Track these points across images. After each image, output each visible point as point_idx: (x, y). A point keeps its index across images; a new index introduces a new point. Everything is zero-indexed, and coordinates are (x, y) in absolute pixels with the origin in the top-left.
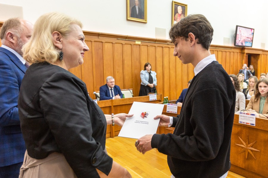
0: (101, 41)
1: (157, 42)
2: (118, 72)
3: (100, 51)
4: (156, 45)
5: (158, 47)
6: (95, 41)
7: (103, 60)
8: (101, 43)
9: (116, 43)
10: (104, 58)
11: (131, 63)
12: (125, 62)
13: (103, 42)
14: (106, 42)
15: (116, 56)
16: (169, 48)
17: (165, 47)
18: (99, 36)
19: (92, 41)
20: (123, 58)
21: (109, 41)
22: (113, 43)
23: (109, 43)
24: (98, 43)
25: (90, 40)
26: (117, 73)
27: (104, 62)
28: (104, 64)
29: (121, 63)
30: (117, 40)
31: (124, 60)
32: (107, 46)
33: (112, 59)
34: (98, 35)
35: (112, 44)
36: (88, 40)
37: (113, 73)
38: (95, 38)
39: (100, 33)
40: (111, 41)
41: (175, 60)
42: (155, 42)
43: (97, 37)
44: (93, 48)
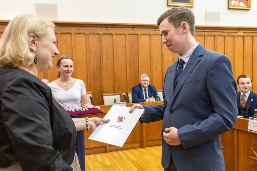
0: (136, 33)
1: (207, 29)
2: (156, 69)
3: (135, 44)
4: (206, 34)
5: (209, 37)
6: (129, 34)
7: (138, 55)
8: (136, 36)
9: (154, 35)
10: (139, 53)
11: (172, 57)
12: (165, 57)
13: (138, 34)
14: (142, 35)
15: (153, 50)
16: (224, 36)
17: (218, 36)
18: (133, 28)
19: (126, 34)
20: (163, 52)
21: (146, 33)
22: (150, 34)
23: (145, 36)
24: (133, 36)
25: (124, 32)
26: (154, 70)
27: (139, 58)
28: (139, 60)
29: (160, 58)
30: (156, 31)
31: (164, 55)
32: (144, 39)
33: (149, 54)
34: (133, 26)
35: (149, 36)
36: (122, 33)
37: (150, 70)
38: (130, 31)
39: (135, 25)
40: (148, 33)
41: (233, 51)
42: (205, 30)
43: (131, 29)
44: (127, 42)
